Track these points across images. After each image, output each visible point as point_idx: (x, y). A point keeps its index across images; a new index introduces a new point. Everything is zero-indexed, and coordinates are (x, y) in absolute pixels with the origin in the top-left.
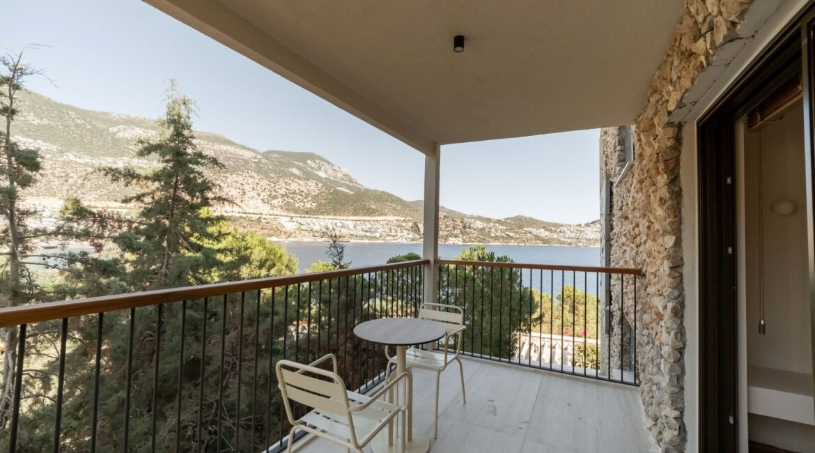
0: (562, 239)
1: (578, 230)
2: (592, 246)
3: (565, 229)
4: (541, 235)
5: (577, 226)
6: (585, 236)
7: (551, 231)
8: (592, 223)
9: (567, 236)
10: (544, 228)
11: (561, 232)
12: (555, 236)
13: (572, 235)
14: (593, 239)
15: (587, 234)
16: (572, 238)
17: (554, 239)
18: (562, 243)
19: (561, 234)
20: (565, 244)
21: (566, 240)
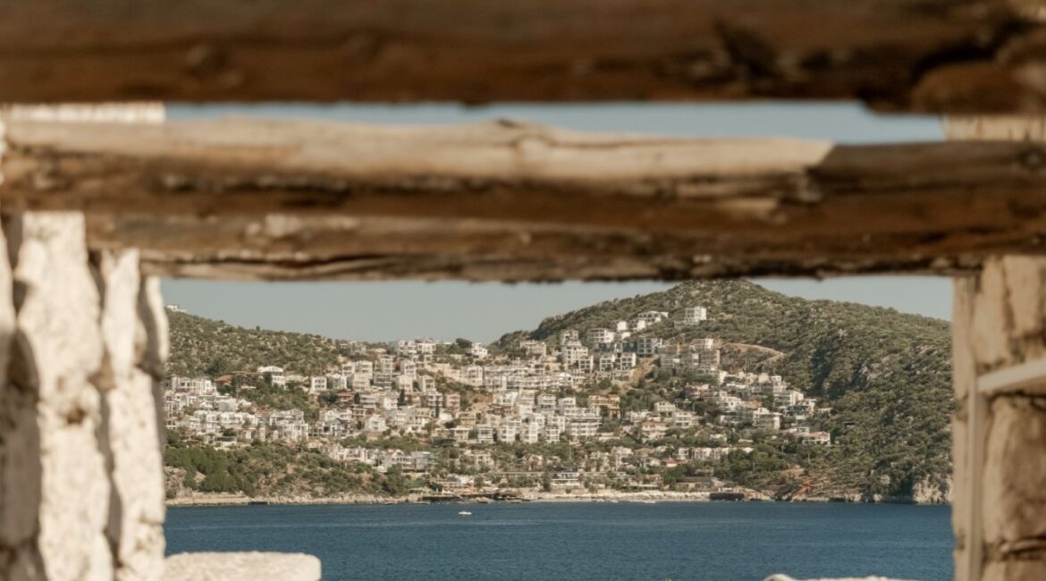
0: (338, 454)
1: (444, 385)
2: (529, 494)
3: (359, 376)
4: (192, 423)
5: (442, 353)
6: (493, 421)
7: (263, 393)
8: (538, 335)
9: (376, 424)
10: (212, 372)
11: (331, 400)
12: (294, 429)
13: (411, 421)
14: (540, 446)
15: (502, 411)
16: (408, 444)
17: (284, 453)
18: (340, 477)
19: (330, 415)
20: (354, 484)
21: (365, 458)
